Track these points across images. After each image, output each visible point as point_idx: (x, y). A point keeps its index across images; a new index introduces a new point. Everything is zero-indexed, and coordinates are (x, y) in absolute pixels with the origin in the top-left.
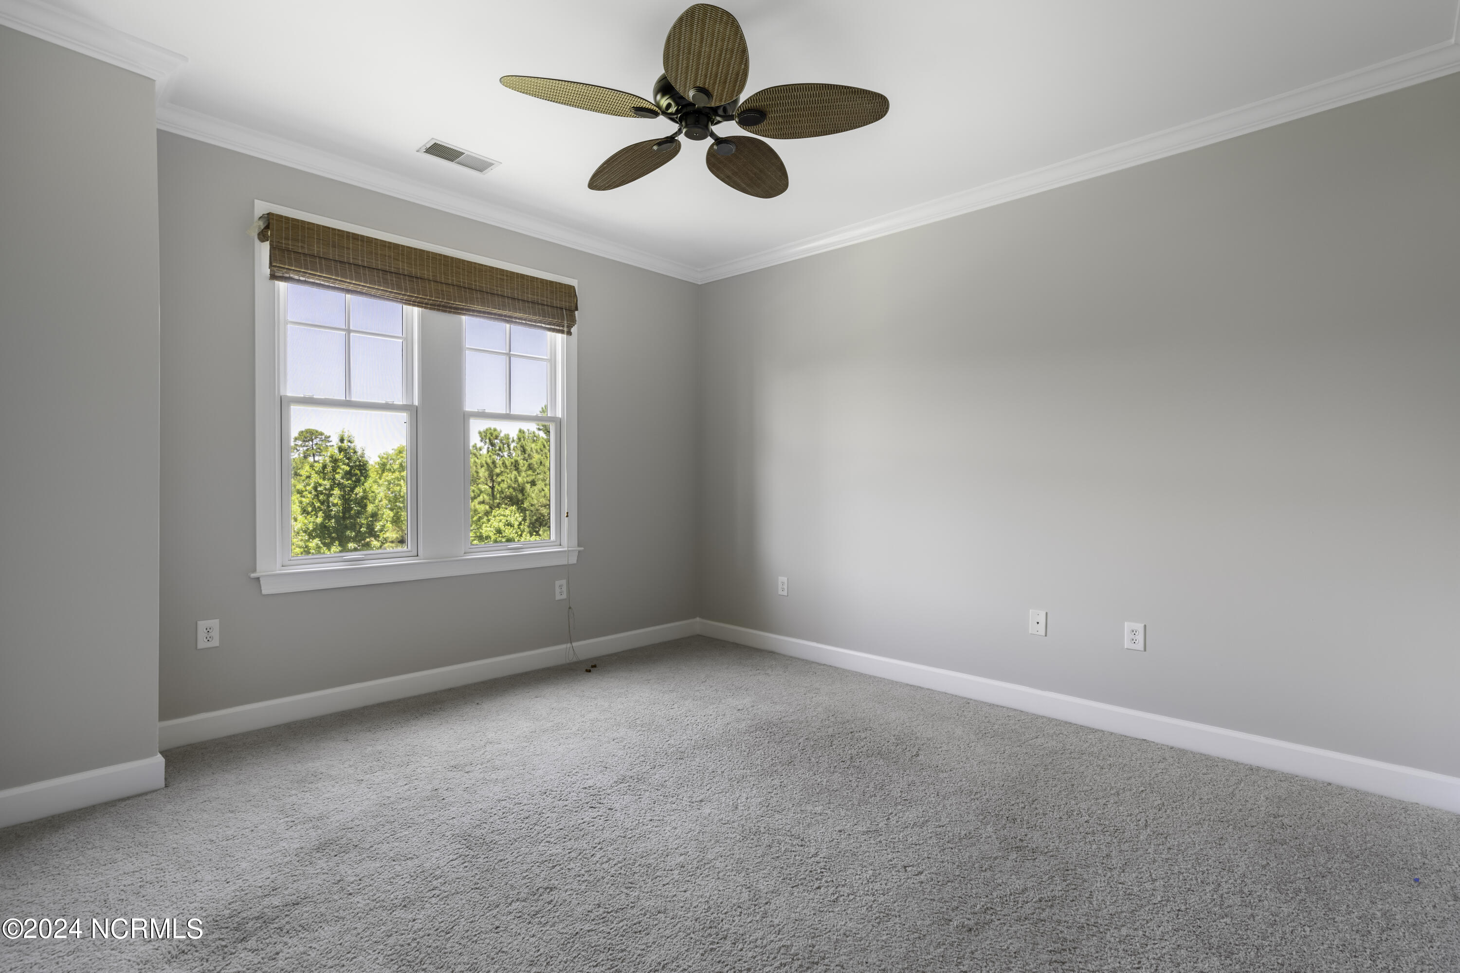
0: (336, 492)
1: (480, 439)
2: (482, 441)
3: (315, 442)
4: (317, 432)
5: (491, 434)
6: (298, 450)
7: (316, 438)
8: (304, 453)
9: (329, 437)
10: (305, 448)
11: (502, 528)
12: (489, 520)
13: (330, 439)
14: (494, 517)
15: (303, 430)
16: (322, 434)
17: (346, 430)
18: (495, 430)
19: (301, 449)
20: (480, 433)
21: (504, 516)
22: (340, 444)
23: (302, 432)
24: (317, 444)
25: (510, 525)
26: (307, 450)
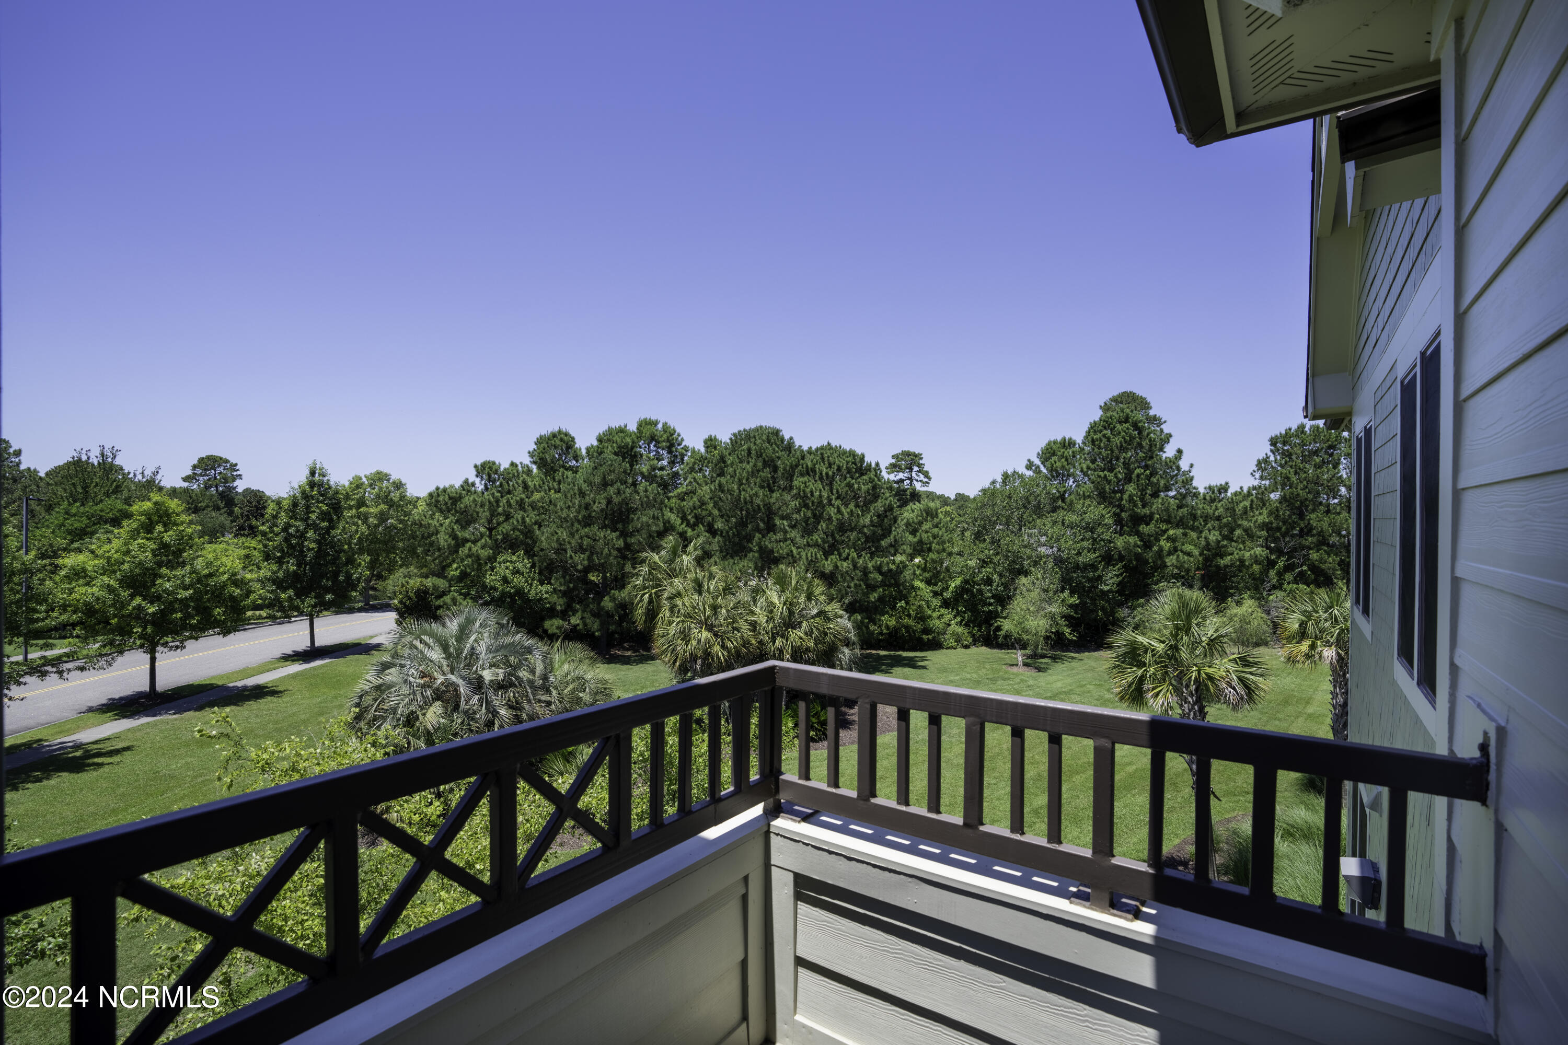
0: (310, 534)
1: (475, 473)
2: (477, 476)
3: (218, 470)
4: (221, 458)
5: (490, 468)
6: (197, 481)
7: (219, 466)
8: (205, 483)
9: (236, 465)
10: (206, 478)
11: (510, 577)
12: (492, 569)
13: (238, 467)
14: (500, 563)
15: (204, 456)
16: (227, 461)
17: (318, 463)
18: (494, 463)
19: (201, 479)
20: (476, 466)
21: (511, 562)
22: (311, 478)
23: (203, 459)
24: (220, 473)
25: (517, 572)
26: (209, 479)
